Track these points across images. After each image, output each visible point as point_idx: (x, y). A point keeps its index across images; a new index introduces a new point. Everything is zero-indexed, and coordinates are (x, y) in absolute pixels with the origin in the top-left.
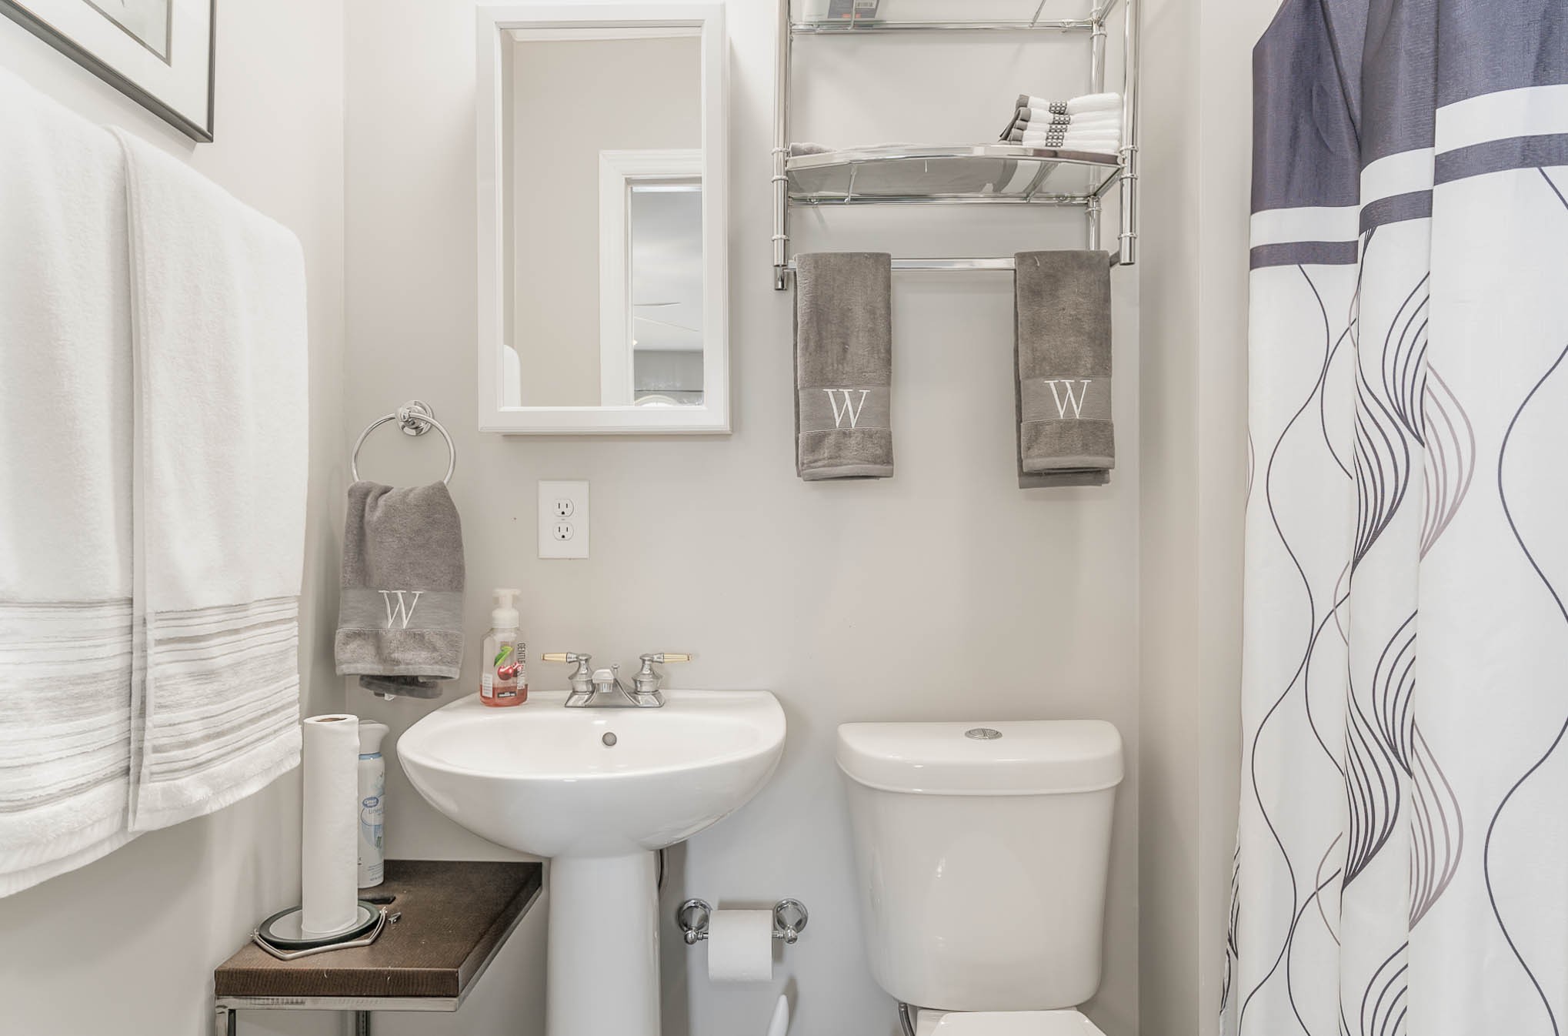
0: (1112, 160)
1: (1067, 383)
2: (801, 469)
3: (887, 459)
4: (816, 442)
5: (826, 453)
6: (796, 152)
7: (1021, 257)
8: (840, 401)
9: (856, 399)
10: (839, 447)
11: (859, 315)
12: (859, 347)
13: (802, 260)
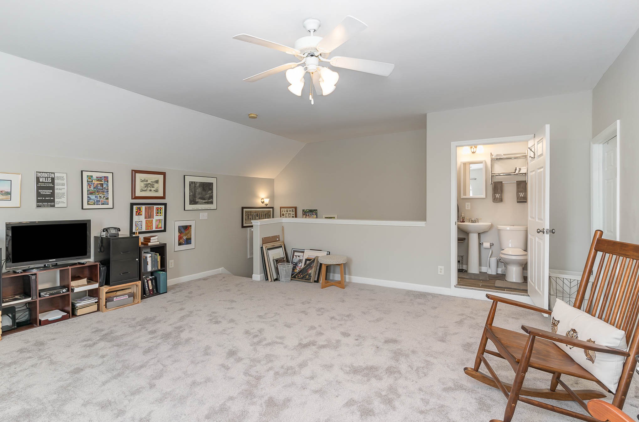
0: (526, 173)
1: (522, 193)
2: (493, 201)
3: (502, 200)
4: (494, 199)
5: (495, 200)
6: (492, 174)
7: (517, 181)
8: (497, 195)
9: (499, 195)
10: (497, 199)
11: (499, 187)
12: (499, 190)
13: (493, 182)
